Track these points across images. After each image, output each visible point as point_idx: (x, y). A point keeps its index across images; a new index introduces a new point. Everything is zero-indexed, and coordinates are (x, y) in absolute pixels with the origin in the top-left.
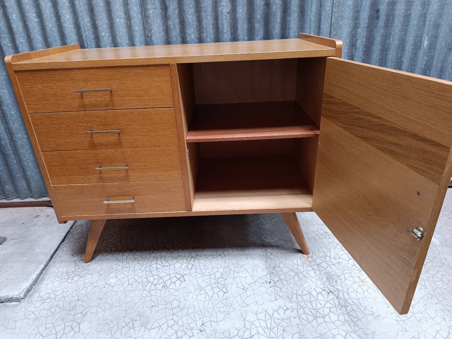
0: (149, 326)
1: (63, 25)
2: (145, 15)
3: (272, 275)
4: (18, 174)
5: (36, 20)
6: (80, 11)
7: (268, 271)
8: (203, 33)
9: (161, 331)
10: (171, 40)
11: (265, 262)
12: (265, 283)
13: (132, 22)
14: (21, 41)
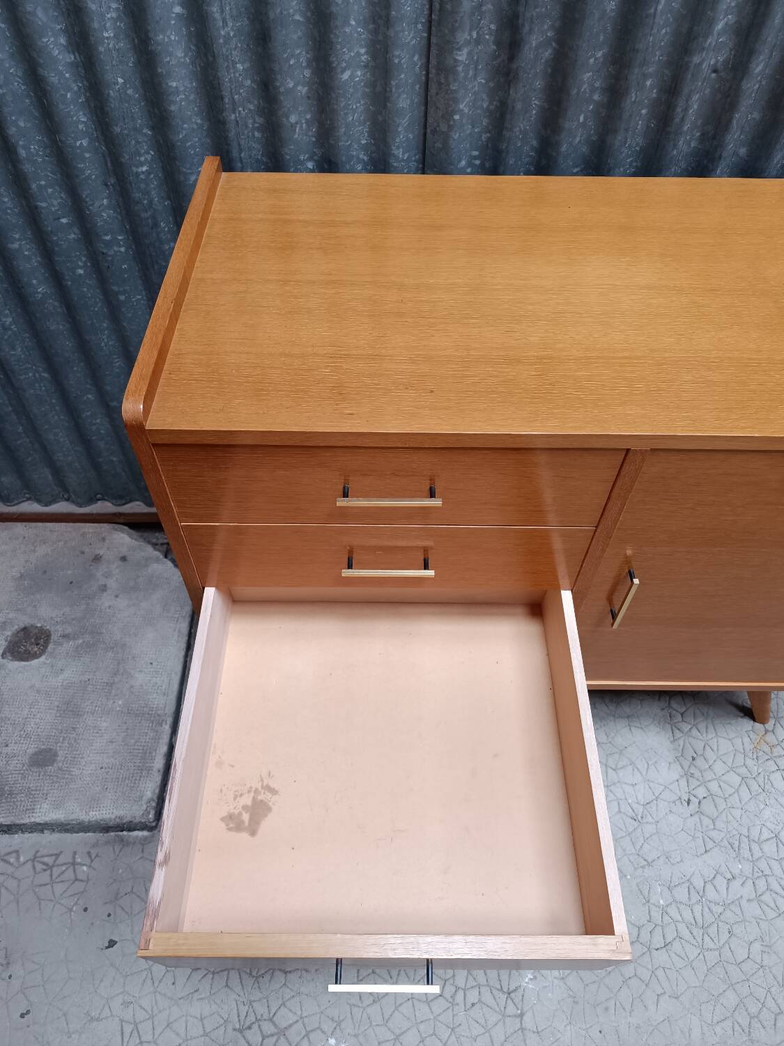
1: (164, 86)
2: (438, 63)
3: (691, 779)
6: (221, 41)
7: (680, 769)
10: (507, 147)
11: (671, 742)
12: (678, 803)
13: (393, 83)
14: (22, 125)
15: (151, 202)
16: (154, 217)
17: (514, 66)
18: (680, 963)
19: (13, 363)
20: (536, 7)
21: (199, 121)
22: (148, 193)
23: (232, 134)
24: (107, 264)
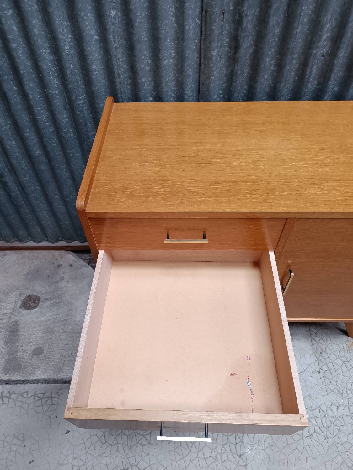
1: (90, 68)
2: (205, 56)
3: (320, 362)
6: (114, 49)
7: (315, 357)
8: (281, 82)
10: (234, 89)
11: (311, 346)
12: (314, 372)
13: (186, 64)
14: (31, 85)
15: (84, 116)
16: (85, 122)
17: (237, 56)
18: (316, 444)
19: (25, 183)
20: (245, 32)
21: (104, 82)
22: (83, 112)
23: (118, 87)
24: (65, 141)
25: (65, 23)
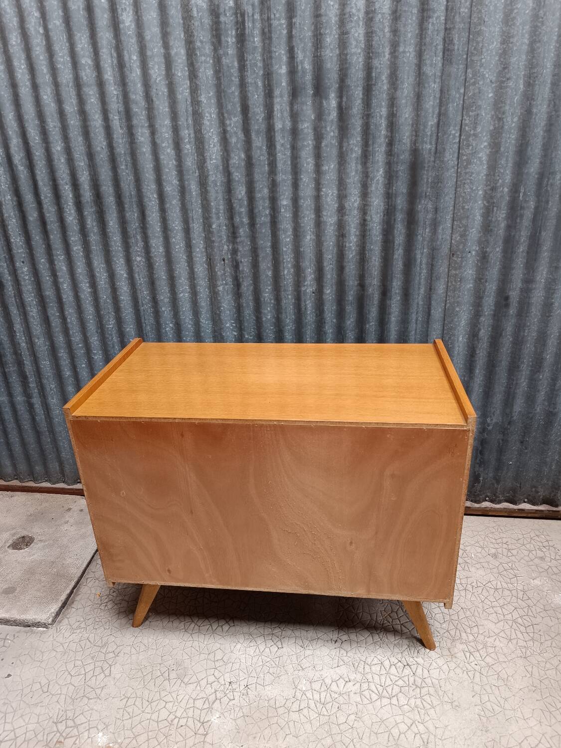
0: (186, 680)
1: (119, 298)
2: (214, 291)
4: (51, 454)
5: (89, 290)
6: (139, 284)
8: (281, 313)
9: (198, 688)
13: (199, 297)
14: (70, 312)
15: (112, 338)
16: (113, 344)
17: (240, 292)
20: (243, 274)
22: (112, 335)
25: (103, 266)
